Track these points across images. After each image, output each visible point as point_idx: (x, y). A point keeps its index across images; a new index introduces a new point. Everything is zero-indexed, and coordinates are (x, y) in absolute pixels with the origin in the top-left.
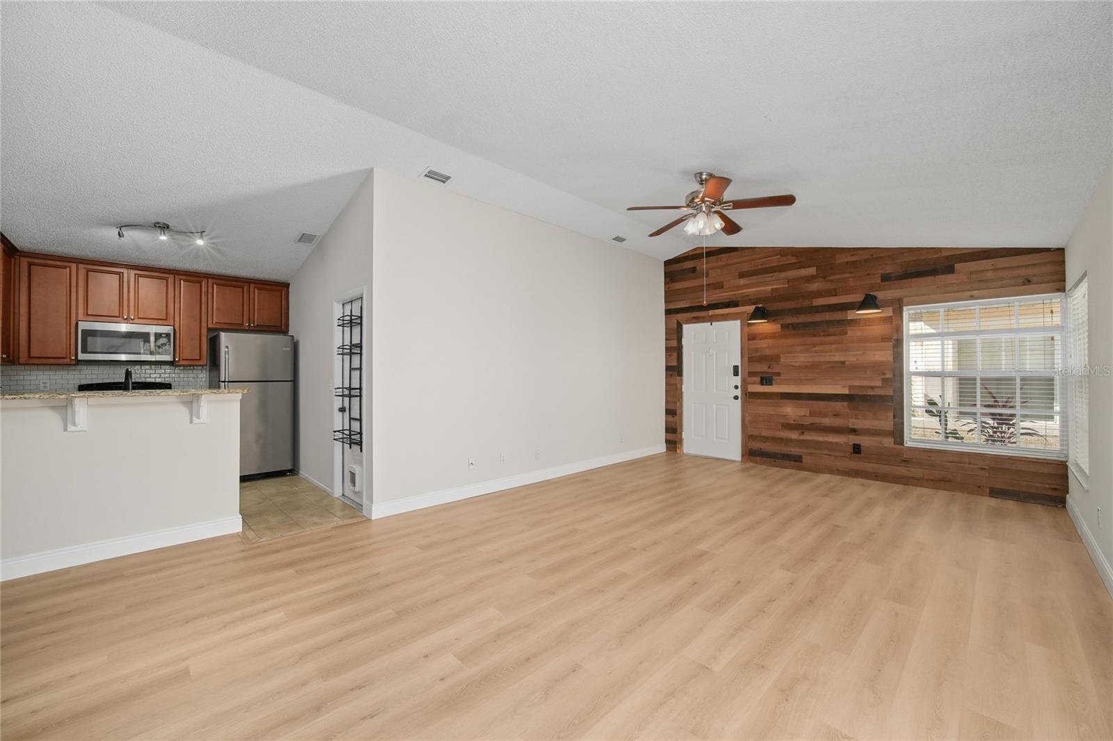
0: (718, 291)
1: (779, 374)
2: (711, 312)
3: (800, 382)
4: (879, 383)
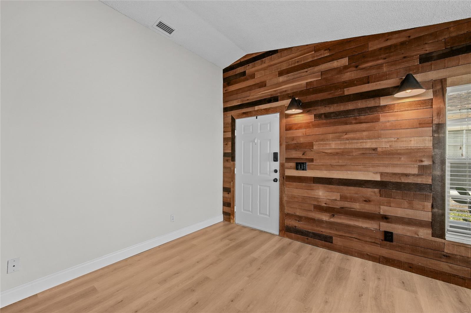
0: (262, 89)
1: (312, 160)
2: (257, 108)
3: (331, 167)
4: (415, 171)
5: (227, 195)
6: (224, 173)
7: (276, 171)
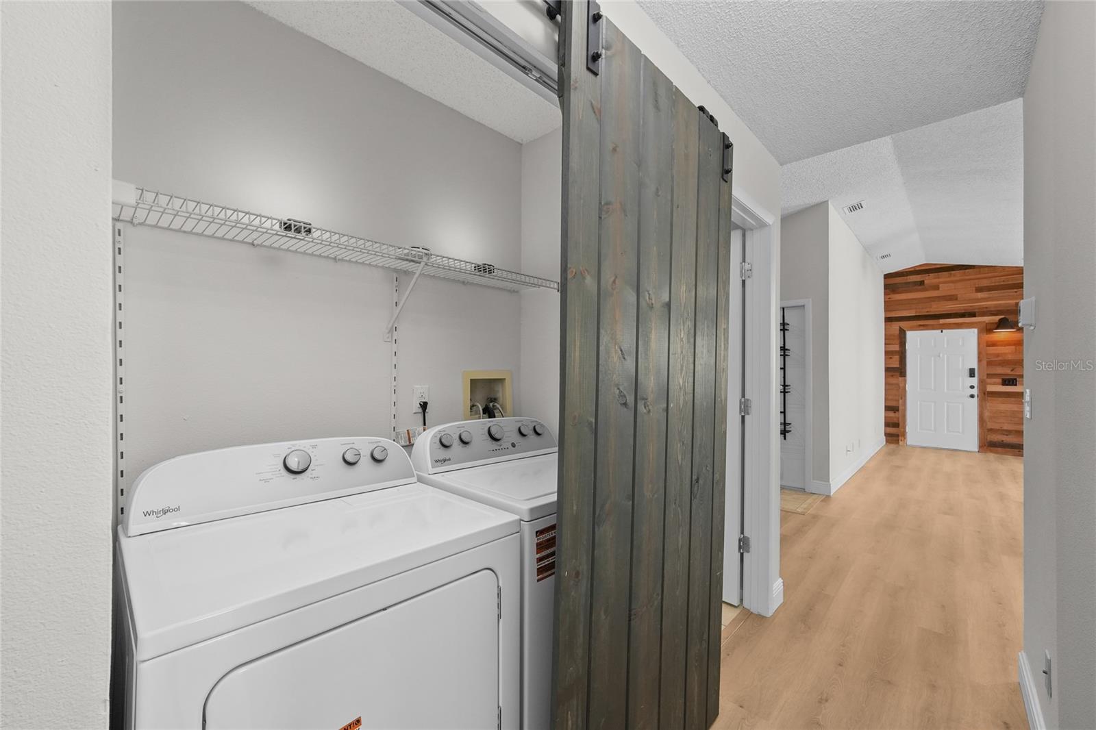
0: (951, 302)
1: (1023, 376)
2: (942, 321)
5: (891, 414)
6: (886, 390)
7: (972, 387)
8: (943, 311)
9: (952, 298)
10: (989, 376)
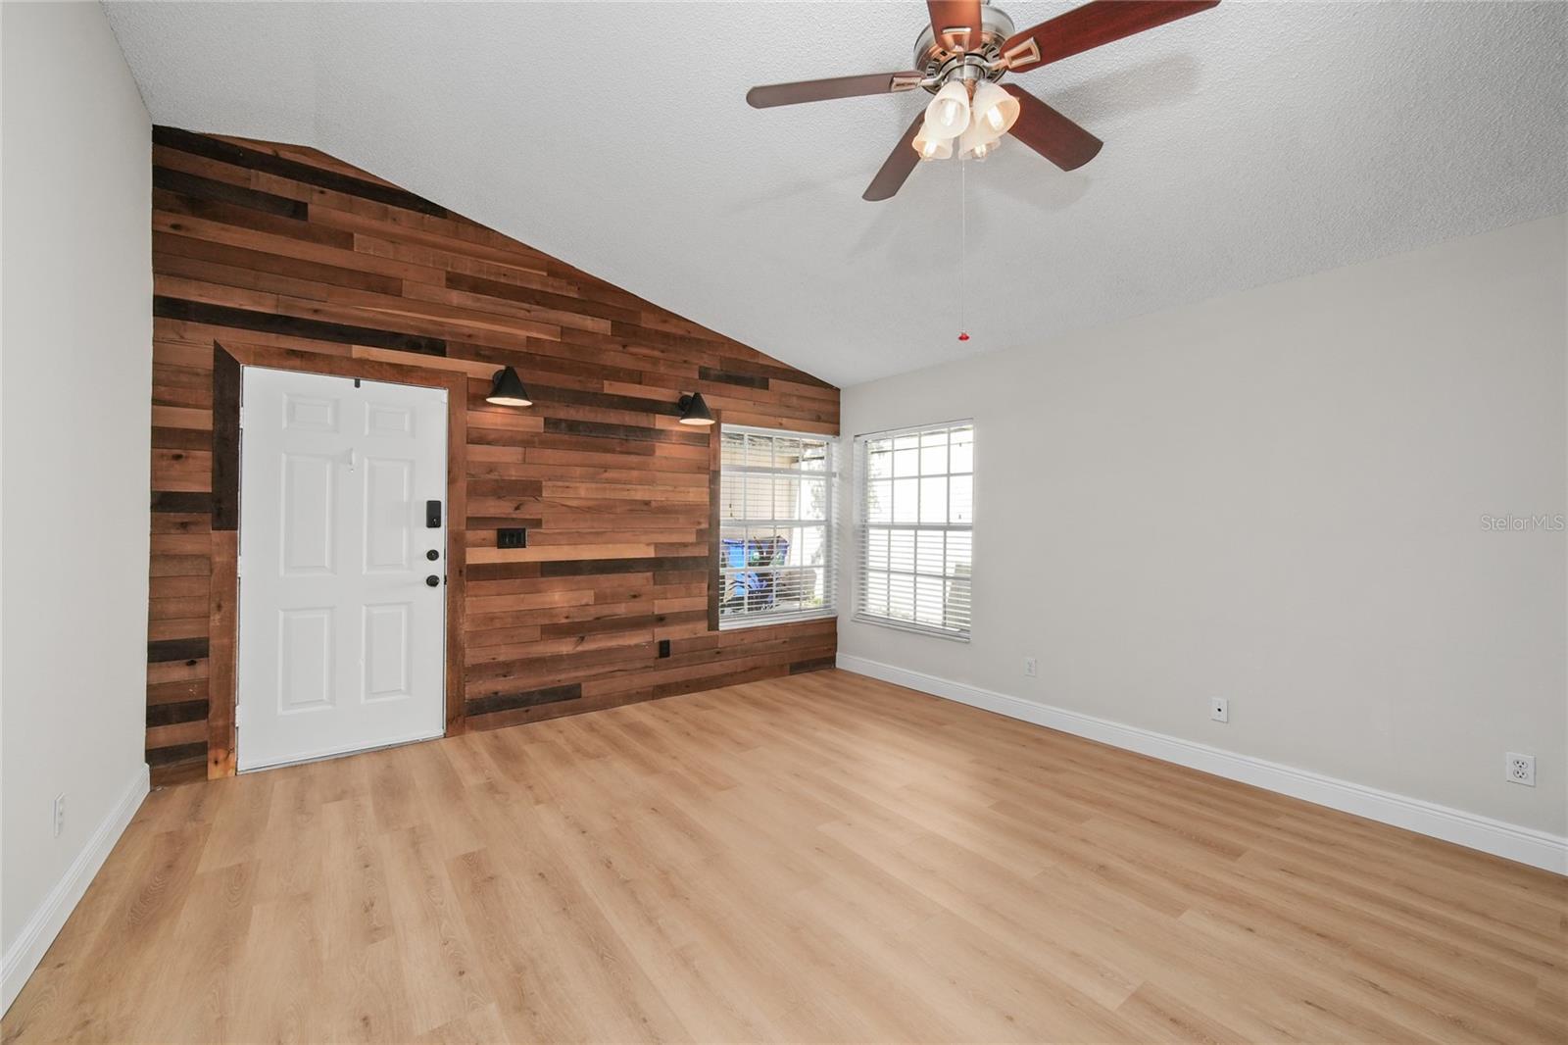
0: (383, 298)
1: (537, 523)
2: (358, 351)
5: (175, 672)
7: (432, 555)
8: (363, 319)
9: (386, 286)
10: (475, 522)
